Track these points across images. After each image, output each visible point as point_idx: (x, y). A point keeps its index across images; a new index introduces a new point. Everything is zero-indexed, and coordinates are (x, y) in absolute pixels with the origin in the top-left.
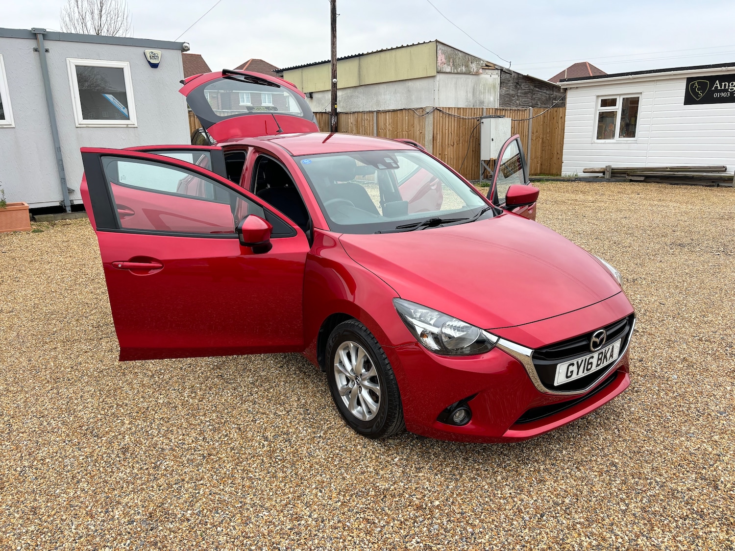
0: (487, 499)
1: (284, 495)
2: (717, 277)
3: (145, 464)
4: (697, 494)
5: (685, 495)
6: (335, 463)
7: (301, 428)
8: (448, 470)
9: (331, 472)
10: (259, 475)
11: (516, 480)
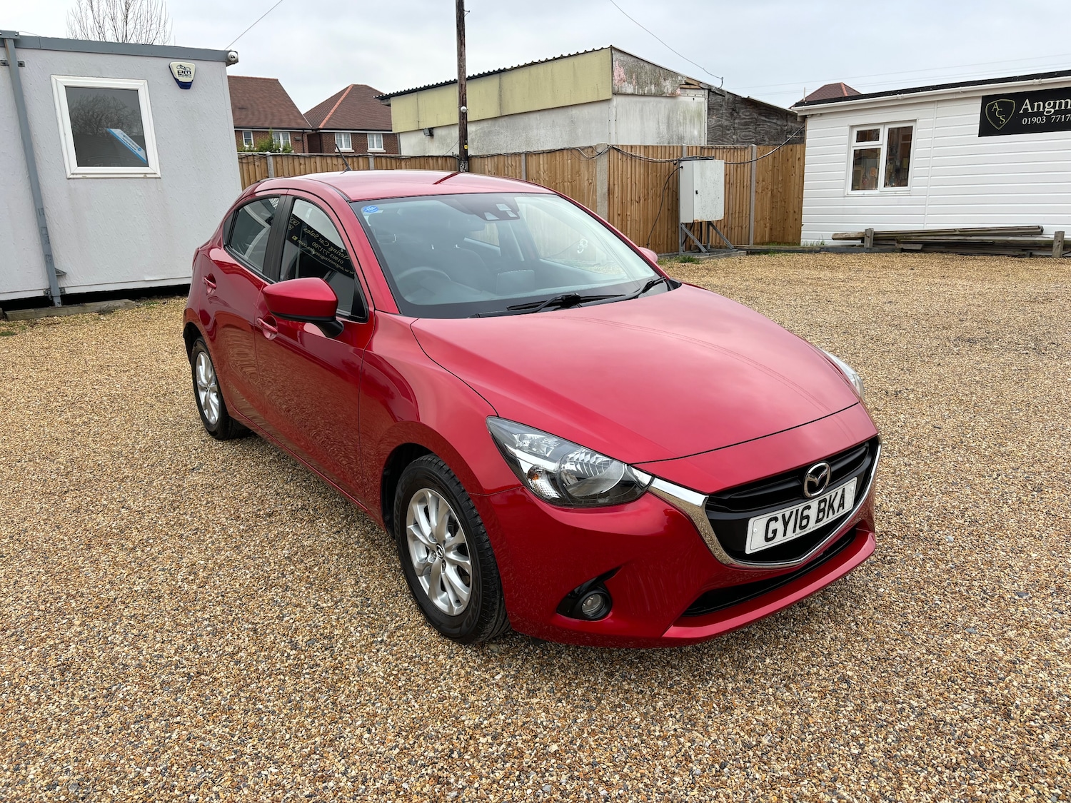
0: (636, 740)
1: (309, 737)
2: (1022, 386)
3: (93, 690)
4: (975, 727)
5: (956, 729)
6: (400, 684)
7: (352, 629)
8: (580, 693)
9: (391, 699)
10: (274, 706)
11: (687, 708)
